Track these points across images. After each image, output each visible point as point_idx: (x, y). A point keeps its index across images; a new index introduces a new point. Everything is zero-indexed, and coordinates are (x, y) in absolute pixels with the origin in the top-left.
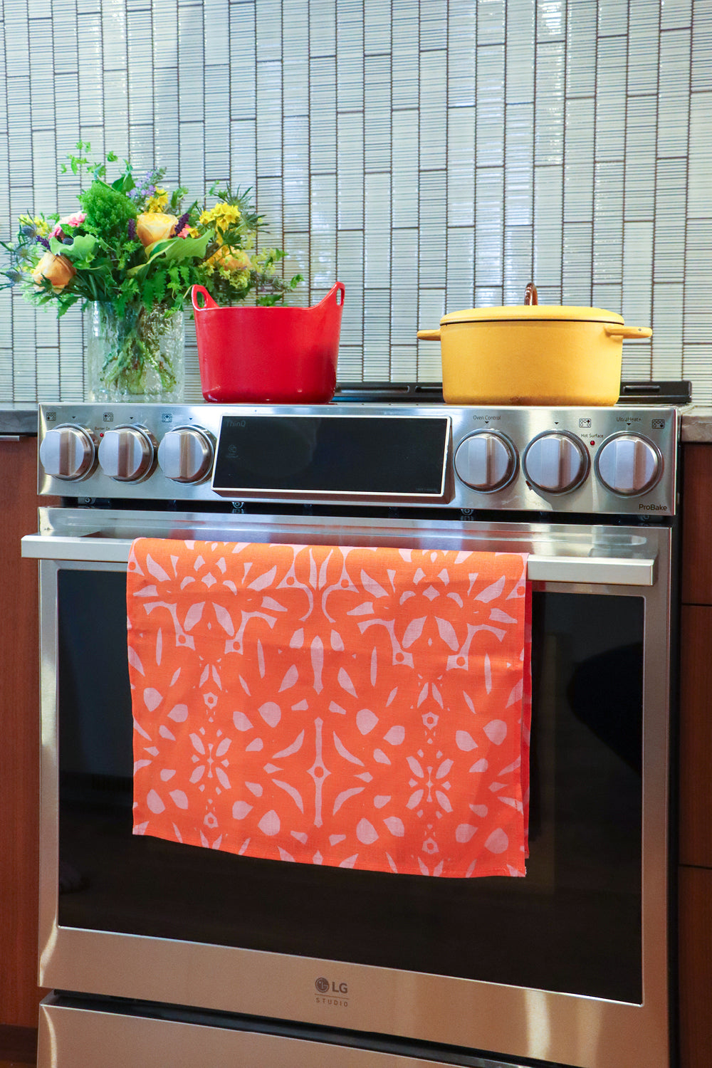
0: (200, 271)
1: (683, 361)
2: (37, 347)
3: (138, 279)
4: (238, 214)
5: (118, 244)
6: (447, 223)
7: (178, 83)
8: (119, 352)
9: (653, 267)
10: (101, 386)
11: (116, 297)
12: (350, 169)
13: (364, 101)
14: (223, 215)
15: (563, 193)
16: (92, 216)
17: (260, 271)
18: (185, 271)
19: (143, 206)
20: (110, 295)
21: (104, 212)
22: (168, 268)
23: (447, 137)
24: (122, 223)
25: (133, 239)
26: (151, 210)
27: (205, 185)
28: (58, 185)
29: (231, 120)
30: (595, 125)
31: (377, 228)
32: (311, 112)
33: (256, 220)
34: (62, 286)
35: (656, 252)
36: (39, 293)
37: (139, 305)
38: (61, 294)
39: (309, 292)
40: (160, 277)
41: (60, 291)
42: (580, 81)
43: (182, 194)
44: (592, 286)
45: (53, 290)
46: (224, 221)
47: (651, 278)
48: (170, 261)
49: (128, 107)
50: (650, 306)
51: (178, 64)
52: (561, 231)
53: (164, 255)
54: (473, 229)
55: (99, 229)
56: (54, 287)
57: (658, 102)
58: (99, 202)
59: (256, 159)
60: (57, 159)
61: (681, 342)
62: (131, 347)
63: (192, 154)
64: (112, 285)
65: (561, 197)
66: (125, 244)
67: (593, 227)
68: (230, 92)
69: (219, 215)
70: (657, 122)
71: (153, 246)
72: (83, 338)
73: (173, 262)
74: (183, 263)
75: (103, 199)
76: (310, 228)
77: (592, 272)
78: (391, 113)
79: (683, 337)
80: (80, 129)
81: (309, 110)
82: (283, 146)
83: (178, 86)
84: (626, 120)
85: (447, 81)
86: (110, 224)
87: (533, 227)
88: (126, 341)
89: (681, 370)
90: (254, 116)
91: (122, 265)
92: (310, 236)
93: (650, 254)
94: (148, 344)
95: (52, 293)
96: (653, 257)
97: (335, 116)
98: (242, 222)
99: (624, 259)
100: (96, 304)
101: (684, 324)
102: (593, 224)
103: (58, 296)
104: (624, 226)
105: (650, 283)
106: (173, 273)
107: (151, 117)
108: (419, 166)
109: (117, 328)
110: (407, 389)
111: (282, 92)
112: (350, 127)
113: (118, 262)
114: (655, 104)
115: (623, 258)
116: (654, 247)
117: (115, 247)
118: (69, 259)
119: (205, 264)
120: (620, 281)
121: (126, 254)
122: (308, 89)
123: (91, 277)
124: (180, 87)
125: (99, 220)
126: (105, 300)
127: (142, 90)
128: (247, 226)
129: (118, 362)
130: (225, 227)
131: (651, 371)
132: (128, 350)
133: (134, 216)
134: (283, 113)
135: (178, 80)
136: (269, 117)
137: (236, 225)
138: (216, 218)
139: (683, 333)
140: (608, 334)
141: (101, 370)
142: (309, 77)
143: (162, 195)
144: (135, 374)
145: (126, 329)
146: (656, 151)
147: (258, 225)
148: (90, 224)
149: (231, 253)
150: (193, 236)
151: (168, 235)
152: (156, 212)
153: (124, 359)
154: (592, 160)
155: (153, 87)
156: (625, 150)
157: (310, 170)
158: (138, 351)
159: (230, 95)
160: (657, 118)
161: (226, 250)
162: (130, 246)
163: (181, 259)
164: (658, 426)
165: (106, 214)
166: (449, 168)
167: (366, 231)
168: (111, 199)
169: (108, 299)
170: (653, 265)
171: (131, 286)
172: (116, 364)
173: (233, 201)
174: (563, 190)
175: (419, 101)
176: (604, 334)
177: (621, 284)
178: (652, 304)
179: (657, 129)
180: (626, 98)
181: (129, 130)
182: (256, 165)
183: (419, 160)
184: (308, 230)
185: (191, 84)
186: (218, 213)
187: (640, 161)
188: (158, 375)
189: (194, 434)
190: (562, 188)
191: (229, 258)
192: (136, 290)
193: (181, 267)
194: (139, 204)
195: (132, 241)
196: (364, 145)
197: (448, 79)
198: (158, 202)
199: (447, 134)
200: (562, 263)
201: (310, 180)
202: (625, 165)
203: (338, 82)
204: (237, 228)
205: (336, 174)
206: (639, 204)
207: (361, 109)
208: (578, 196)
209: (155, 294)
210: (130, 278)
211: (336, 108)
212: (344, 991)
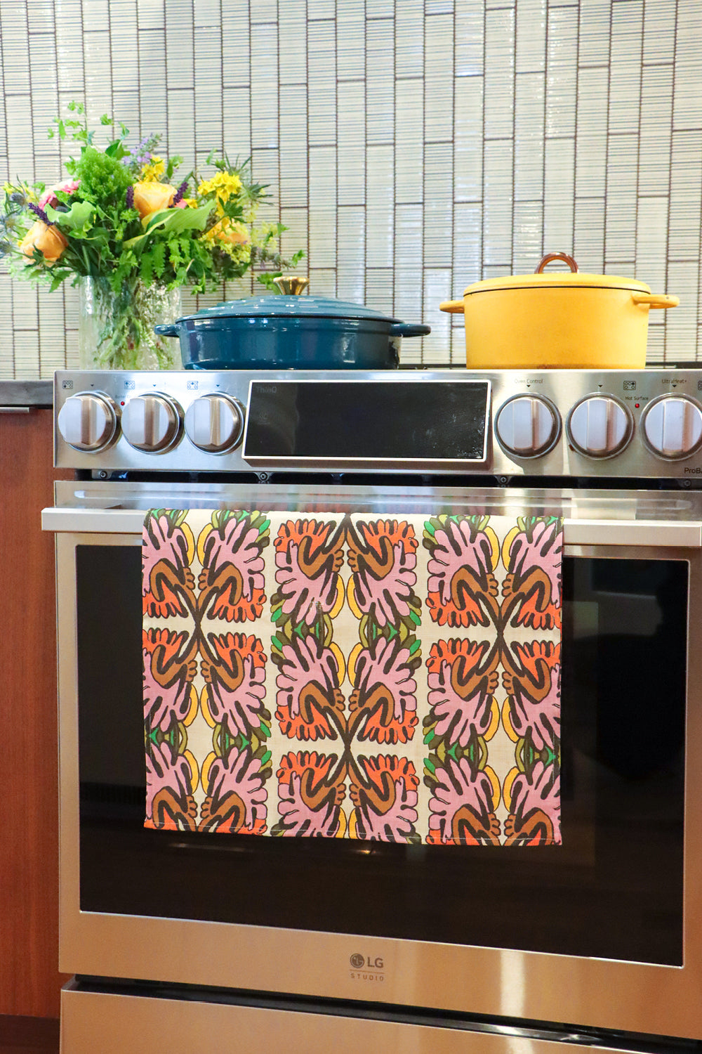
0: (200, 244)
1: (697, 342)
2: (14, 330)
3: (137, 251)
4: (239, 184)
5: (115, 213)
6: (453, 198)
7: (166, 46)
8: (114, 330)
9: (668, 244)
11: (111, 272)
12: (351, 140)
13: (365, 69)
14: (223, 186)
15: (575, 167)
16: (88, 183)
17: (261, 246)
18: (185, 243)
19: (139, 173)
20: (104, 270)
21: (100, 179)
22: (167, 240)
23: (454, 107)
24: (119, 191)
25: (132, 207)
26: (147, 179)
27: (196, 156)
28: (34, 155)
29: (223, 87)
30: (609, 95)
31: (380, 203)
32: (309, 80)
33: (258, 191)
34: (54, 259)
35: (670, 228)
36: (29, 266)
37: (135, 280)
38: (54, 266)
39: (308, 271)
40: (159, 249)
42: (593, 48)
43: (177, 162)
44: (604, 265)
45: (45, 263)
46: (225, 191)
47: (665, 256)
48: (169, 233)
49: (111, 72)
50: (664, 285)
51: (165, 25)
52: (572, 207)
53: (162, 227)
54: (481, 204)
55: (95, 197)
56: (46, 259)
57: (674, 72)
58: (96, 168)
59: (251, 130)
60: (33, 127)
61: (696, 322)
62: (127, 325)
63: (180, 123)
64: (107, 258)
66: (123, 213)
67: (605, 203)
68: (222, 58)
69: (220, 185)
70: (673, 92)
71: (151, 217)
72: (65, 320)
73: (172, 234)
74: (183, 235)
75: (99, 165)
76: (308, 203)
77: (604, 249)
78: (395, 82)
79: (698, 317)
80: (58, 95)
81: (307, 77)
82: (279, 115)
83: (165, 50)
84: (641, 90)
85: (454, 49)
86: (107, 192)
87: (543, 203)
88: (122, 318)
90: (248, 84)
91: (119, 236)
92: (309, 211)
93: (665, 231)
94: (144, 323)
95: (44, 266)
96: (668, 234)
97: (335, 85)
98: (244, 192)
99: (638, 236)
100: (88, 279)
101: (698, 303)
102: (605, 199)
103: (50, 270)
104: (637, 201)
105: (664, 261)
106: (173, 245)
107: (136, 83)
108: (424, 138)
109: (112, 304)
111: (278, 59)
112: (352, 96)
113: (116, 232)
114: (672, 73)
115: (636, 235)
116: (668, 223)
117: (113, 217)
118: (64, 230)
119: (205, 237)
120: (633, 259)
121: (124, 223)
122: (305, 55)
123: (85, 249)
124: (167, 51)
125: (95, 187)
126: (98, 276)
127: (126, 54)
128: (249, 196)
129: (112, 341)
130: (225, 199)
132: (123, 328)
133: (130, 185)
134: (279, 81)
135: (165, 43)
136: (264, 86)
137: (236, 196)
138: (217, 188)
139: (698, 313)
140: (636, 302)
141: (96, 349)
142: (307, 42)
143: (158, 163)
144: (130, 354)
145: (122, 306)
146: (672, 123)
148: (85, 191)
149: (231, 227)
150: (191, 207)
151: (166, 205)
152: (151, 181)
153: (119, 338)
154: (605, 132)
155: (138, 51)
156: (640, 121)
157: (308, 141)
158: (134, 329)
159: (222, 61)
160: (674, 89)
161: (226, 224)
162: (128, 215)
163: (180, 231)
165: (102, 180)
166: (455, 140)
167: (368, 207)
168: (107, 166)
169: (102, 274)
170: (668, 241)
171: (129, 259)
172: (111, 342)
173: (232, 171)
174: (575, 163)
175: (424, 70)
176: (631, 303)
177: (634, 262)
178: (666, 284)
179: (673, 99)
180: (641, 68)
181: (112, 96)
182: (251, 136)
183: (424, 132)
184: (306, 205)
185: (179, 48)
186: (218, 183)
187: (655, 133)
188: (155, 355)
190: (573, 161)
191: (229, 231)
193: (180, 239)
194: (133, 172)
195: (130, 210)
196: (366, 115)
197: (455, 45)
198: (154, 170)
199: (454, 104)
200: (574, 240)
201: (308, 153)
202: (639, 138)
203: (338, 48)
204: (238, 200)
205: (336, 146)
206: (654, 178)
207: (363, 77)
208: (591, 170)
209: (154, 268)
210: (128, 251)
211: (336, 76)
212: (380, 965)
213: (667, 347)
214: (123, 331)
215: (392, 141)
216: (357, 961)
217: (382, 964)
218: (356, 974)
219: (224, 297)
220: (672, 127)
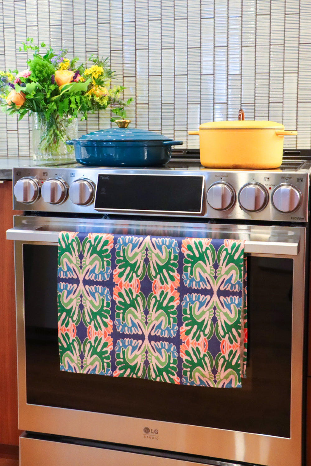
0: (85, 98)
2: (7, 130)
3: (56, 102)
4: (102, 70)
5: (46, 86)
6: (201, 73)
8: (47, 136)
9: (298, 95)
10: (39, 152)
11: (46, 110)
12: (155, 47)
13: (161, 15)
14: (95, 71)
15: (256, 59)
16: (34, 73)
17: (113, 97)
18: (78, 98)
19: (58, 67)
20: (43, 109)
22: (70, 96)
23: (201, 32)
24: (48, 76)
25: (54, 83)
26: (62, 69)
27: (86, 54)
28: (16, 54)
29: (98, 23)
30: (270, 28)
31: (168, 75)
32: (136, 20)
33: (110, 74)
34: (20, 106)
35: (299, 87)
36: (9, 109)
37: (56, 113)
38: (20, 109)
39: (136, 105)
40: (66, 101)
41: (19, 108)
42: (263, 7)
43: (76, 60)
44: (269, 104)
45: (16, 108)
46: (96, 74)
47: (296, 100)
48: (71, 93)
49: (49, 17)
50: (296, 113)
52: (254, 77)
53: (68, 91)
54: (213, 76)
55: (37, 79)
56: (17, 106)
57: (299, 17)
58: (38, 67)
59: (110, 42)
60: (16, 42)
61: (310, 130)
62: (53, 133)
63: (80, 38)
64: (43, 105)
65: (254, 61)
66: (50, 86)
67: (269, 76)
68: (98, 10)
69: (94, 71)
70: (299, 26)
71: (63, 86)
73: (72, 94)
74: (77, 94)
75: (39, 65)
76: (136, 75)
77: (269, 96)
78: (174, 21)
80: (26, 27)
81: (135, 19)
82: (123, 36)
83: (73, 7)
84: (285, 25)
85: (201, 6)
86: (43, 77)
87: (241, 75)
88: (50, 130)
89: (310, 143)
90: (109, 22)
91: (48, 96)
92: (136, 78)
93: (296, 89)
94: (61, 132)
95: (16, 109)
96: (298, 90)
97: (148, 22)
98: (105, 74)
99: (284, 91)
100: (36, 113)
102: (269, 74)
103: (18, 110)
104: (284, 75)
105: (296, 102)
106: (72, 99)
107: (60, 22)
108: (187, 46)
109: (46, 124)
110: (182, 152)
111: (122, 11)
112: (155, 27)
113: (47, 94)
116: (298, 85)
117: (45, 88)
118: (25, 94)
119: (87, 94)
120: (282, 101)
121: (50, 91)
122: (134, 9)
123: (34, 102)
125: (37, 75)
126: (40, 112)
127: (56, 9)
128: (107, 76)
130: (96, 77)
131: (297, 144)
133: (54, 73)
134: (123, 20)
135: (73, 4)
136: (116, 22)
137: (102, 75)
138: (92, 72)
140: (277, 135)
141: (39, 144)
142: (135, 3)
143: (66, 62)
144: (55, 146)
145: (50, 125)
146: (299, 40)
147: (112, 76)
148: (33, 77)
149: (99, 89)
150: (81, 81)
151: (70, 81)
152: (64, 69)
153: (49, 139)
154: (269, 44)
155: (61, 8)
156: (284, 39)
157: (136, 47)
158: (56, 135)
159: (98, 12)
160: (299, 25)
161: (97, 87)
162: (52, 87)
163: (76, 92)
164: (300, 181)
165: (41, 72)
166: (201, 47)
167: (162, 76)
168: (43, 65)
169: (42, 111)
170: (297, 93)
171: (53, 106)
172: (46, 141)
173: (100, 64)
174: (255, 58)
175: (187, 15)
176: (275, 135)
177: (282, 102)
178: (297, 112)
179: (299, 30)
180: (285, 15)
181: (50, 28)
182: (110, 45)
183: (187, 43)
185: (79, 6)
187: (292, 44)
188: (65, 146)
189: (85, 183)
190: (254, 57)
191: (98, 91)
192: (55, 108)
193: (76, 96)
194: (56, 66)
195: (53, 85)
196: (161, 35)
197: (201, 5)
198: (65, 65)
199: (201, 31)
200: (255, 92)
201: (136, 52)
202: (284, 47)
203: (149, 6)
204: (102, 77)
205: (148, 49)
206: (291, 65)
207: (160, 18)
208: (263, 61)
209: (64, 109)
210: (52, 102)
211: (148, 18)
212: (156, 432)
213: (298, 141)
214: (51, 136)
215: (173, 47)
216: (147, 430)
217: (158, 432)
218: (146, 436)
219: (99, 116)
220: (299, 42)
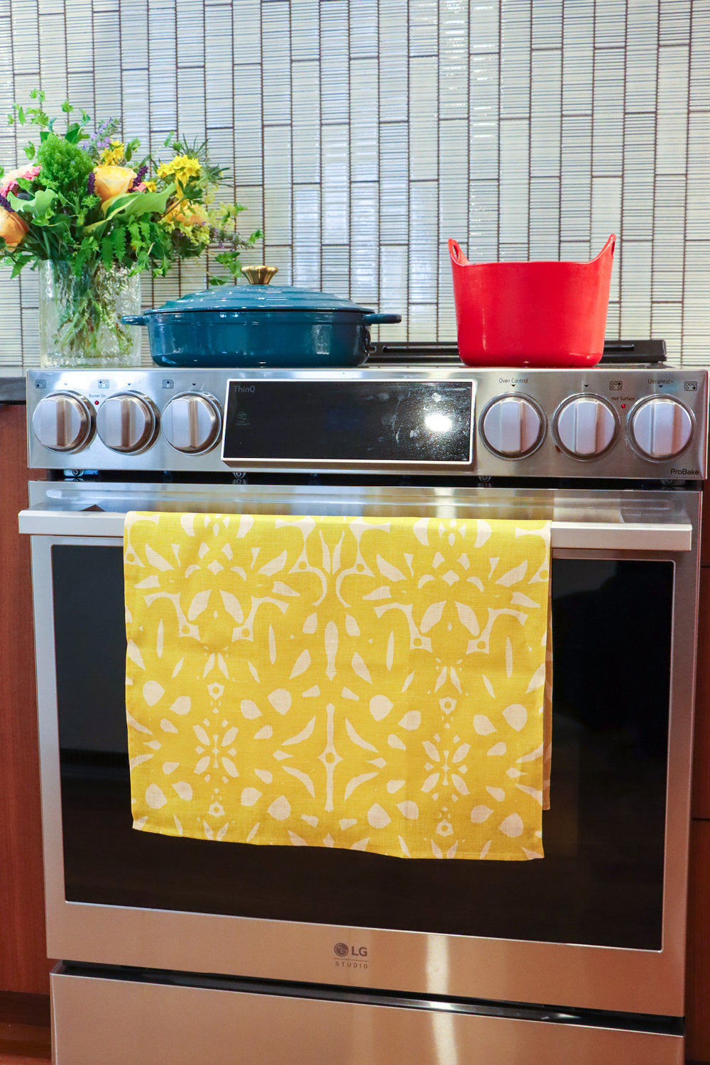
0: (160, 227)
1: (651, 320)
3: (95, 234)
4: (198, 166)
5: (76, 199)
6: (409, 176)
7: (120, 28)
8: (74, 314)
9: (622, 224)
10: (56, 350)
11: (71, 256)
12: (306, 119)
13: (320, 49)
14: (182, 169)
15: (530, 147)
16: (49, 170)
17: (219, 227)
18: (145, 226)
19: (98, 159)
20: (64, 254)
21: (62, 165)
22: (127, 223)
23: (408, 87)
24: (81, 177)
25: (93, 193)
26: (106, 163)
27: (150, 136)
29: (177, 68)
30: (562, 78)
32: (263, 59)
33: (217, 174)
34: (15, 244)
35: (624, 208)
37: (95, 263)
38: (15, 252)
39: (264, 249)
40: (120, 234)
41: (14, 250)
42: (546, 30)
43: (136, 145)
44: (560, 243)
45: (6, 249)
46: (184, 174)
47: (619, 235)
48: (129, 216)
49: (66, 54)
50: (619, 264)
51: (120, 7)
52: (527, 186)
53: (123, 211)
54: (436, 183)
55: (57, 183)
56: (8, 245)
57: (626, 55)
58: (57, 156)
59: (205, 110)
61: (650, 300)
62: (87, 308)
64: (69, 243)
65: (528, 151)
66: (84, 199)
67: (560, 182)
68: (176, 38)
69: (179, 168)
70: (625, 76)
71: (112, 201)
73: (132, 218)
74: (139, 220)
75: (60, 152)
76: (263, 181)
77: (560, 228)
78: (349, 62)
79: (652, 295)
80: (14, 77)
81: (262, 57)
82: (233, 95)
83: (120, 31)
84: (593, 73)
85: (408, 29)
86: (68, 178)
87: (499, 182)
88: (82, 301)
89: (649, 328)
90: (202, 64)
91: (81, 221)
92: (264, 189)
93: (619, 211)
94: (105, 306)
95: (6, 252)
96: (622, 214)
97: (289, 64)
98: (203, 174)
99: (593, 216)
100: (48, 263)
101: (652, 282)
102: (560, 179)
103: (11, 255)
104: (592, 181)
105: (619, 240)
106: (134, 229)
107: (91, 64)
108: (379, 118)
109: (72, 287)
110: (374, 349)
111: (233, 39)
112: (306, 75)
113: (76, 218)
114: (623, 57)
115: (591, 214)
116: (622, 203)
117: (74, 203)
119: (164, 220)
121: (85, 209)
122: (260, 35)
123: (44, 234)
124: (122, 33)
125: (57, 173)
126: (59, 259)
127: (81, 36)
128: (209, 179)
129: (73, 324)
130: (185, 181)
131: (620, 330)
132: (84, 311)
133: (90, 169)
134: (233, 61)
135: (120, 25)
136: (219, 66)
137: (198, 178)
138: (176, 170)
139: (652, 292)
141: (56, 332)
142: (261, 23)
143: (117, 147)
144: (91, 337)
145: (81, 289)
146: (624, 106)
147: (222, 179)
148: (47, 178)
149: (189, 208)
150: (150, 190)
151: (126, 189)
152: (110, 164)
153: (79, 321)
154: (560, 114)
155: (93, 33)
156: (593, 104)
157: (263, 121)
158: (94, 312)
159: (177, 41)
160: (625, 72)
161: (185, 206)
162: (90, 201)
163: (140, 214)
164: (690, 387)
165: (64, 167)
166: (410, 120)
167: (323, 185)
168: (68, 153)
169: (62, 258)
170: (622, 221)
171: (91, 244)
172: (71, 325)
173: (190, 153)
174: (530, 144)
175: (379, 50)
177: (589, 241)
179: (625, 82)
180: (594, 50)
181: (67, 78)
182: (205, 116)
183: (379, 112)
184: (261, 183)
185: (133, 29)
186: (178, 166)
187: (608, 115)
188: (115, 338)
190: (528, 142)
191: (188, 213)
192: (96, 248)
193: (141, 223)
194: (93, 157)
195: (91, 196)
196: (321, 95)
197: (409, 26)
198: (113, 155)
199: (409, 84)
200: (529, 219)
201: (263, 132)
202: (593, 120)
203: (292, 29)
204: (197, 183)
205: (291, 125)
206: (608, 158)
207: (318, 57)
208: (546, 150)
209: (115, 252)
210: (89, 235)
211: (291, 56)
214: (83, 314)
215: (347, 121)
216: (341, 949)
218: (340, 962)
219: (180, 274)
220: (625, 110)
